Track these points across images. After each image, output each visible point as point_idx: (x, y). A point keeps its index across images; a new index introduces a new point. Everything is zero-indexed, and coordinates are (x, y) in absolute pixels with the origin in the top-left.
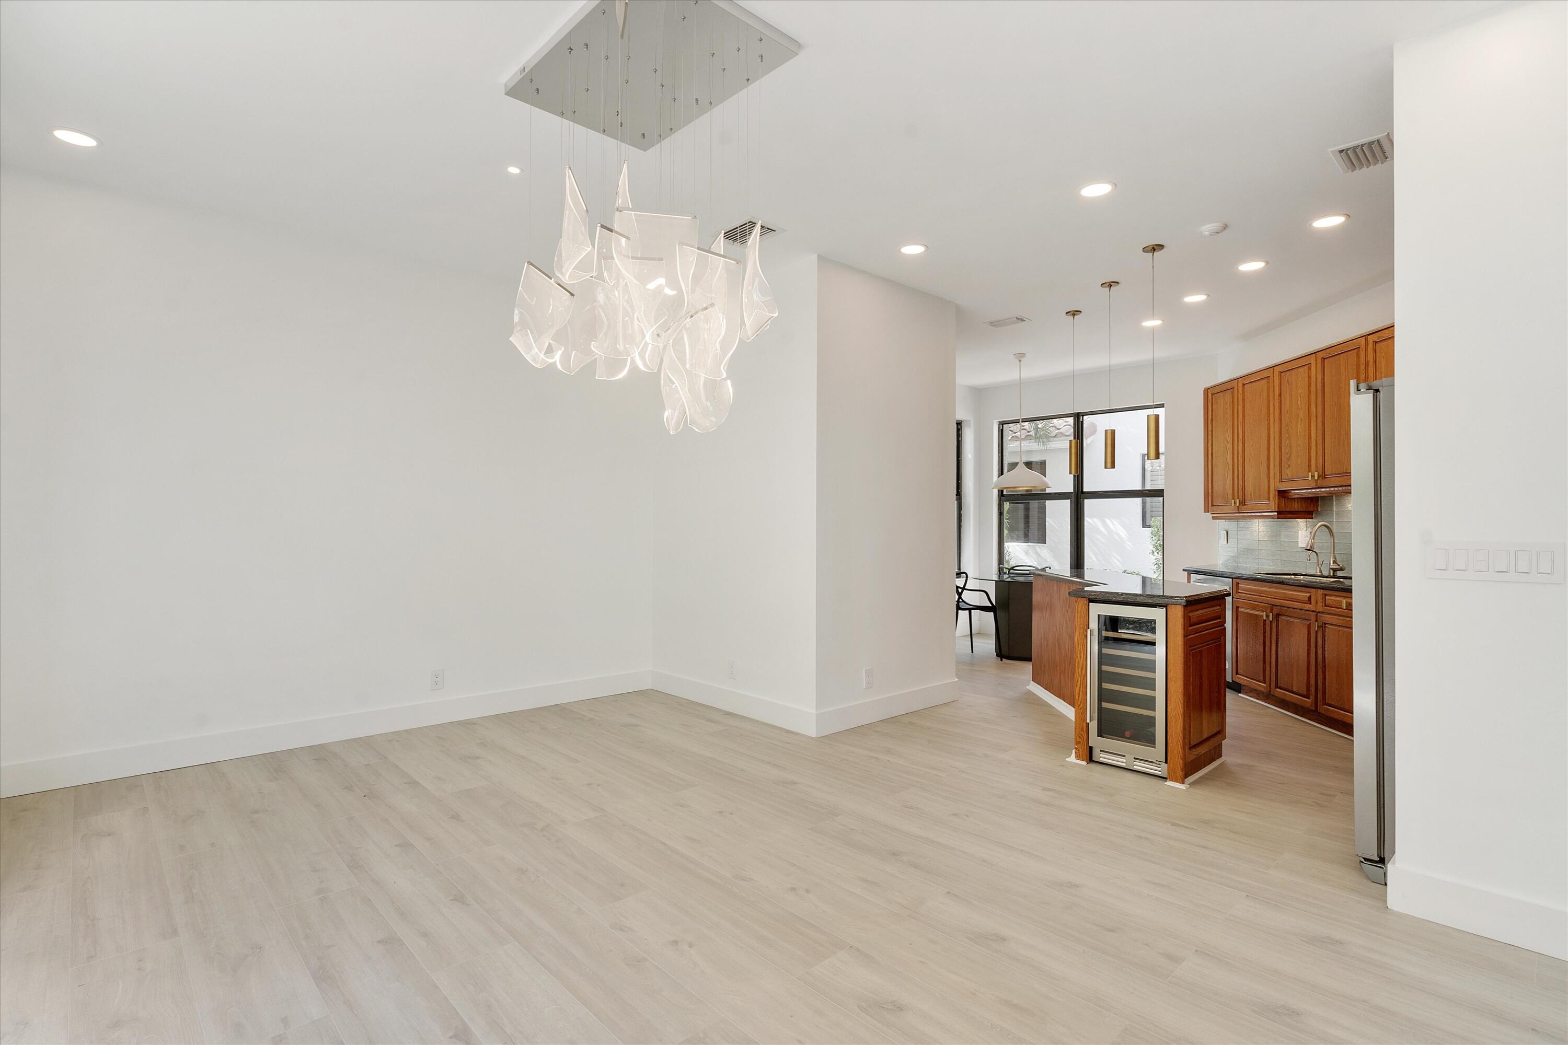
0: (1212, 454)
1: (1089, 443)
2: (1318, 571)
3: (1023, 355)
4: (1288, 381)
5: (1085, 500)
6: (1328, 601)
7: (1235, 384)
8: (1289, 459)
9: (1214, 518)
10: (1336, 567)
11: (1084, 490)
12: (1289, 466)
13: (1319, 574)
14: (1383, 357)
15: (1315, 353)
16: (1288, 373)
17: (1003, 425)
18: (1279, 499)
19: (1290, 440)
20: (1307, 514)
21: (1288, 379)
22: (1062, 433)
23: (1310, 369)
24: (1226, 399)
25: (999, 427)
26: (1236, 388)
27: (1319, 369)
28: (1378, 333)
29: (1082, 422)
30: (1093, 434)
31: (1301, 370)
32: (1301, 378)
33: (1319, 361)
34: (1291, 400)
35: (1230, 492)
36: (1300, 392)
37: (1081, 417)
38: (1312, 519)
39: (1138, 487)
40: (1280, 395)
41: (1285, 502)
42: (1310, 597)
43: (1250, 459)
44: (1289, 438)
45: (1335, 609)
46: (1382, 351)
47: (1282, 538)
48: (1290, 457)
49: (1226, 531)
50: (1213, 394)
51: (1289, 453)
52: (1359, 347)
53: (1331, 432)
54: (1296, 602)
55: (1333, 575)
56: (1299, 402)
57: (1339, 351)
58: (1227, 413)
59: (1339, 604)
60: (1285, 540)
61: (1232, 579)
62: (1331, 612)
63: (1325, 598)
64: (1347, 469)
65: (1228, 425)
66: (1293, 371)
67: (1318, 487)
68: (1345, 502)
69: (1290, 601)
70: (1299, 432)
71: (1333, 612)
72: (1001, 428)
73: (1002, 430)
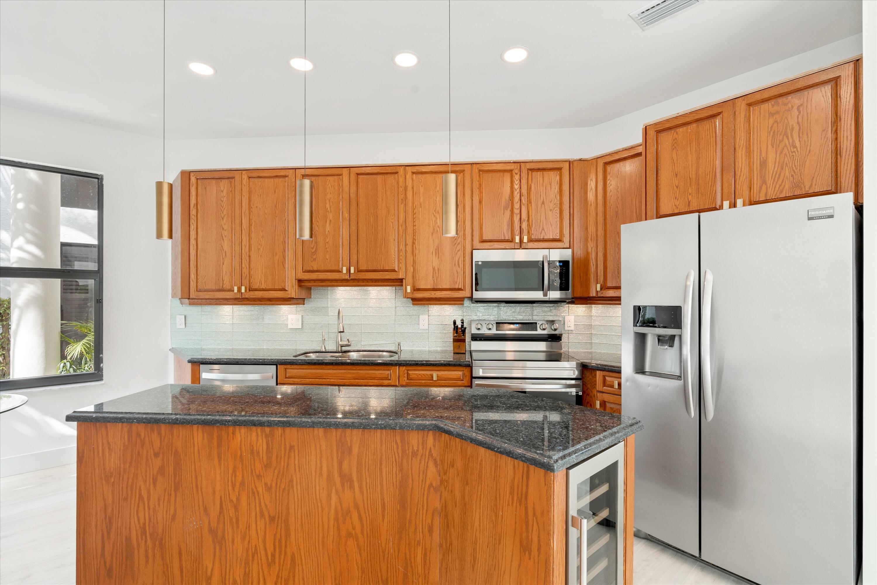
0: (197, 239)
6: (410, 375)
7: (237, 175)
8: (314, 254)
12: (315, 259)
16: (313, 178)
18: (296, 288)
23: (341, 180)
24: (222, 187)
26: (237, 179)
27: (353, 182)
31: (330, 178)
32: (330, 185)
33: (353, 176)
36: (328, 197)
38: (304, 304)
41: (300, 291)
42: (390, 374)
45: (421, 381)
46: (421, 181)
47: (266, 321)
48: (316, 251)
49: (184, 316)
50: (197, 179)
51: (315, 248)
52: (397, 173)
53: (366, 235)
54: (371, 380)
55: (341, 350)
56: (328, 206)
57: (376, 171)
58: (222, 201)
59: (427, 377)
60: (270, 322)
61: (275, 366)
62: (417, 384)
63: (408, 373)
64: (383, 267)
65: (224, 213)
66: (320, 177)
67: (352, 279)
68: (338, 292)
69: (363, 379)
70: (328, 231)
71: (419, 384)
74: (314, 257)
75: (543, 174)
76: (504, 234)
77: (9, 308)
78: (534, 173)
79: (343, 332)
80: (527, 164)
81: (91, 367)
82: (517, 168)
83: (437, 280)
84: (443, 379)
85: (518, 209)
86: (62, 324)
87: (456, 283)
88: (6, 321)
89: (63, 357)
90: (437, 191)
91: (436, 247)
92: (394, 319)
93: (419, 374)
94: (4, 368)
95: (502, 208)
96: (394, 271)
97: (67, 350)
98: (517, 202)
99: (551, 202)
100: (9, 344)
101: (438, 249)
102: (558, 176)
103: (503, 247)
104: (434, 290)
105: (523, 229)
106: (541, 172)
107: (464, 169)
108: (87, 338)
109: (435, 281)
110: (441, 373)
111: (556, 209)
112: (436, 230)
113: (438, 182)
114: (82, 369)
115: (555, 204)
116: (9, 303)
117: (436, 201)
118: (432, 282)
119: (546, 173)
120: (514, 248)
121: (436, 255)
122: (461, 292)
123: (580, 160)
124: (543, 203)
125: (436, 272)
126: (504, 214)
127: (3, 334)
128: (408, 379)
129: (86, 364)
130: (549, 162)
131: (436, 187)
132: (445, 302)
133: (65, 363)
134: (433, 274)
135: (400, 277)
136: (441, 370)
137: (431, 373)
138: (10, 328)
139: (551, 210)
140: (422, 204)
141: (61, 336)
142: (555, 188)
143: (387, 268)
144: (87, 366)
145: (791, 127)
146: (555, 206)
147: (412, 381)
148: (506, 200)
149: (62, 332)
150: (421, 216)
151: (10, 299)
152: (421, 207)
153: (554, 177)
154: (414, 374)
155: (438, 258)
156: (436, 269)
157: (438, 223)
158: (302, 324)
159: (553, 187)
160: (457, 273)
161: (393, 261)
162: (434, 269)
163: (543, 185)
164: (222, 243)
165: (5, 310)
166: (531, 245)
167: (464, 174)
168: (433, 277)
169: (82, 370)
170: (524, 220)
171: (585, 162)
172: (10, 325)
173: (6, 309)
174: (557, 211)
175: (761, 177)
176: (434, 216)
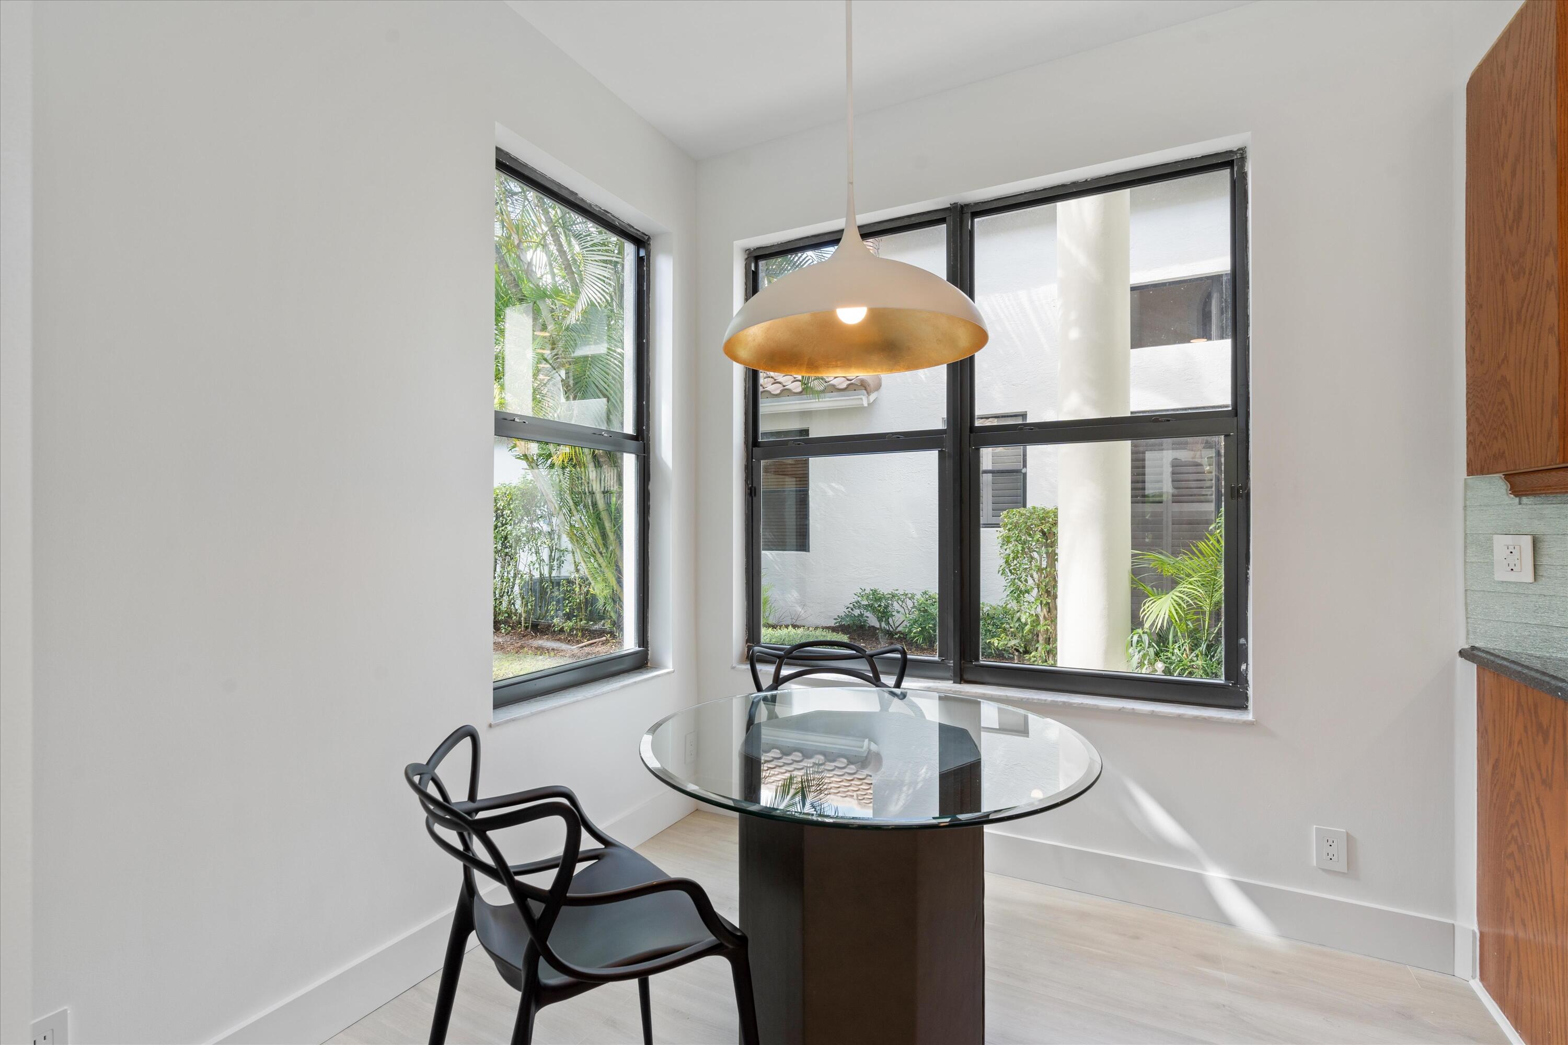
5: (982, 448)
22: (833, 386)
37: (970, 220)
72: (753, 268)
73: (755, 275)
77: (1055, 524)
81: (1185, 650)
86: (1133, 556)
88: (1052, 547)
89: (1136, 622)
94: (1049, 627)
97: (1144, 610)
100: (1055, 586)
108: (1179, 588)
114: (1168, 651)
116: (1056, 516)
127: (1048, 569)
129: (1175, 642)
133: (1140, 636)
138: (1057, 560)
141: (1132, 578)
144: (1177, 645)
149: (1135, 572)
151: (1057, 509)
165: (1050, 528)
169: (1170, 655)
172: (1057, 554)
173: (1051, 526)
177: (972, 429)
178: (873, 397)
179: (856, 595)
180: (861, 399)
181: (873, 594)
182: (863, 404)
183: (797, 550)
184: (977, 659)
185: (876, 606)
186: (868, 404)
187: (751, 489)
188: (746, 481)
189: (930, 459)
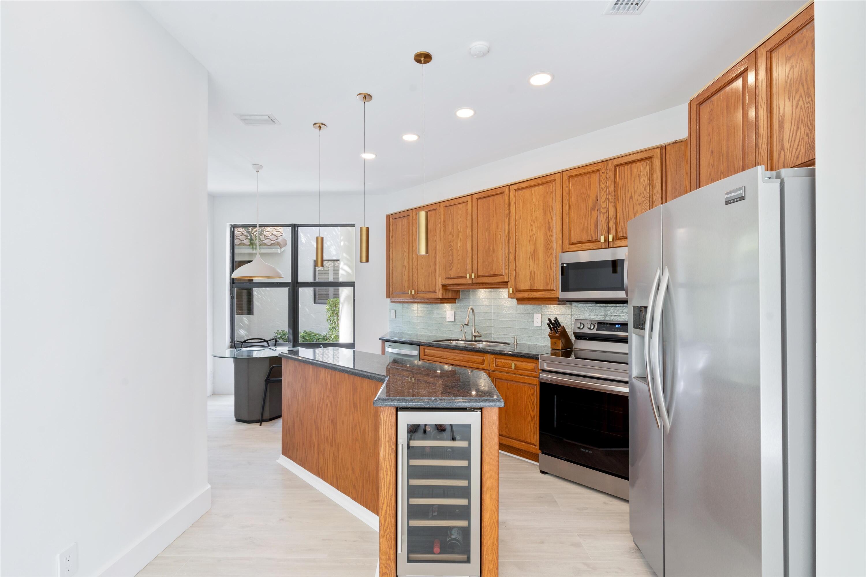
0: (392, 259)
1: (282, 251)
2: (464, 337)
3: (261, 167)
4: (451, 213)
5: (300, 288)
6: (497, 363)
7: (410, 213)
8: (451, 264)
9: (392, 302)
10: (477, 334)
11: (299, 281)
12: (451, 269)
13: (464, 339)
14: (521, 200)
15: (472, 195)
16: (451, 207)
17: (234, 227)
18: (443, 291)
19: (452, 252)
20: (452, 300)
21: (451, 211)
22: (265, 243)
23: (467, 205)
24: (404, 222)
25: (231, 229)
26: (411, 216)
27: (474, 206)
28: (517, 185)
29: (297, 231)
30: (285, 246)
31: (460, 205)
32: (460, 211)
33: (474, 201)
34: (453, 225)
35: (406, 285)
36: (459, 220)
37: (297, 228)
38: (456, 303)
39: (311, 280)
40: (445, 221)
41: (445, 293)
42: (483, 360)
43: (422, 264)
44: (452, 250)
45: (505, 368)
46: (521, 196)
47: (435, 315)
48: (452, 263)
49: (394, 310)
50: (393, 219)
51: (451, 261)
52: (503, 192)
53: (483, 247)
54: (472, 363)
55: (475, 340)
56: (459, 227)
57: (489, 194)
58: (404, 232)
59: (509, 365)
60: (437, 316)
61: (419, 346)
62: (501, 370)
63: (496, 361)
64: (494, 272)
65: (405, 240)
66: (455, 206)
67: (474, 283)
68: (479, 293)
69: (467, 362)
70: (459, 247)
71: (503, 371)
72: (233, 230)
73: (233, 232)
74: (451, 267)
75: (631, 168)
76: (591, 235)
78: (622, 168)
79: (468, 325)
80: (614, 160)
82: (604, 167)
83: (533, 282)
84: (521, 369)
85: (605, 208)
87: (549, 284)
90: (533, 202)
91: (532, 253)
92: (515, 316)
93: (503, 363)
95: (590, 209)
96: (502, 275)
98: (604, 202)
99: (639, 196)
101: (534, 254)
102: (648, 166)
103: (591, 248)
104: (532, 291)
105: (610, 228)
106: (629, 166)
107: (555, 178)
109: (532, 283)
110: (519, 364)
111: (645, 202)
112: (532, 238)
113: (534, 194)
115: (644, 197)
117: (532, 211)
118: (529, 284)
119: (634, 165)
120: (601, 247)
121: (532, 260)
122: (553, 292)
123: (675, 142)
124: (631, 198)
125: (533, 275)
126: (591, 214)
128: (496, 366)
130: (639, 152)
131: (532, 199)
132: (543, 302)
134: (530, 277)
135: (506, 280)
136: (520, 361)
137: (509, 362)
139: (639, 204)
140: (522, 215)
142: (645, 180)
143: (496, 273)
145: (806, 70)
146: (644, 199)
147: (499, 368)
148: (593, 201)
150: (521, 226)
152: (521, 219)
153: (643, 168)
154: (500, 362)
155: (534, 262)
156: (533, 272)
157: (534, 231)
158: (455, 318)
159: (642, 179)
160: (550, 275)
161: (501, 267)
162: (531, 272)
163: (631, 179)
164: (404, 260)
166: (618, 243)
167: (555, 183)
168: (530, 280)
170: (611, 218)
171: (680, 143)
174: (647, 204)
175: (780, 142)
176: (531, 225)
177: (297, 282)
178: (283, 249)
179: (274, 333)
180: (278, 250)
181: (282, 332)
182: (278, 252)
183: (247, 315)
184: (298, 342)
185: (284, 337)
186: (281, 252)
187: (232, 296)
188: (230, 294)
189: (286, 289)
